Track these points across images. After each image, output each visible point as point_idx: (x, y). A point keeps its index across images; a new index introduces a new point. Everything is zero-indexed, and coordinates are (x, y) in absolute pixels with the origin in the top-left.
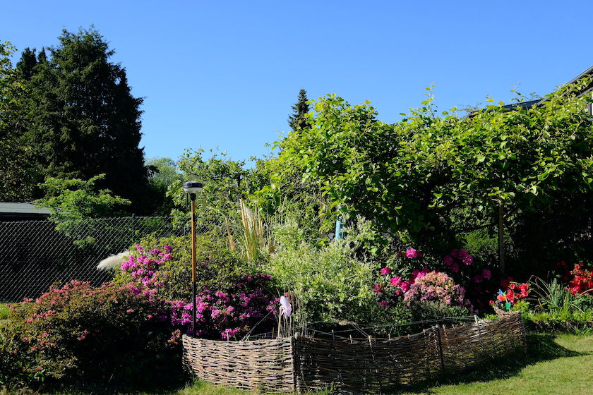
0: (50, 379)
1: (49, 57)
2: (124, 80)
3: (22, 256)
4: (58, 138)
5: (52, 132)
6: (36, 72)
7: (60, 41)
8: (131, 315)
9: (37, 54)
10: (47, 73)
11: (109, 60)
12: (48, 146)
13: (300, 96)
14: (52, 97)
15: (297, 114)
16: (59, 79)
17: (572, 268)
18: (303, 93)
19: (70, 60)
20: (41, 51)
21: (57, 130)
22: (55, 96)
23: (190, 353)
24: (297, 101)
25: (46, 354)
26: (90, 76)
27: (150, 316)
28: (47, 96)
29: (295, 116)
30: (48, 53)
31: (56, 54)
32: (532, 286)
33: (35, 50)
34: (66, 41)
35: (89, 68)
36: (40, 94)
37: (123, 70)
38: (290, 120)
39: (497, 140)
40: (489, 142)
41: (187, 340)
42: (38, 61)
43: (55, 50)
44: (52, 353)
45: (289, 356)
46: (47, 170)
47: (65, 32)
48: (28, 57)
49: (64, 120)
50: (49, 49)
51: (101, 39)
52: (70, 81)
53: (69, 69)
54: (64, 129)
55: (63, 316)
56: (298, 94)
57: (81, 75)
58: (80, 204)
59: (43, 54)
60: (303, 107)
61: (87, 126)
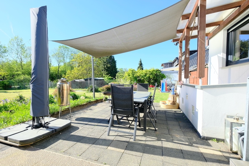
4: (104, 67)
17: (150, 85)
18: (141, 59)
49: (105, 64)
56: (140, 59)
58: (107, 78)
60: (141, 62)
61: (109, 65)
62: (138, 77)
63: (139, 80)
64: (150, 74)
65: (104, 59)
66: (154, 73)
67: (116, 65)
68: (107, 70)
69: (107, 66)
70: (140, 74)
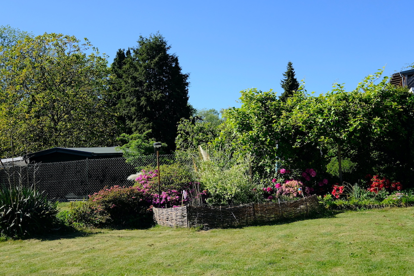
0: (101, 223)
1: (133, 54)
2: (177, 63)
3: (104, 176)
4: (139, 104)
5: (135, 100)
6: (125, 64)
7: (138, 43)
8: (134, 199)
9: (125, 52)
10: (131, 63)
11: (168, 52)
12: (133, 109)
13: (289, 66)
14: (134, 78)
15: (287, 79)
16: (138, 68)
17: (372, 177)
18: (290, 64)
19: (145, 55)
20: (128, 50)
21: (139, 99)
22: (136, 78)
23: (155, 214)
24: (286, 70)
25: (100, 214)
26: (157, 64)
27: (141, 200)
28: (131, 78)
29: (285, 80)
30: (132, 51)
31: (136, 52)
32: (345, 187)
33: (124, 50)
34: (142, 43)
35: (157, 59)
36: (127, 77)
37: (177, 58)
38: (282, 83)
39: (330, 110)
40: (326, 111)
41: (155, 209)
42: (126, 56)
43: (135, 50)
44: (102, 213)
45: (185, 213)
46: (133, 124)
47: (141, 37)
48: (121, 55)
49: (142, 92)
50: (132, 49)
51: (164, 39)
52: (145, 67)
53: (144, 61)
54: (143, 98)
55: (107, 199)
57: (152, 64)
59: (128, 52)
60: (290, 74)
61: (156, 95)
62: (298, 132)
63: (303, 147)
64: (369, 116)
65: (136, 70)
66: (390, 107)
67: (185, 93)
68: (150, 116)
69: (148, 99)
70: (305, 116)
